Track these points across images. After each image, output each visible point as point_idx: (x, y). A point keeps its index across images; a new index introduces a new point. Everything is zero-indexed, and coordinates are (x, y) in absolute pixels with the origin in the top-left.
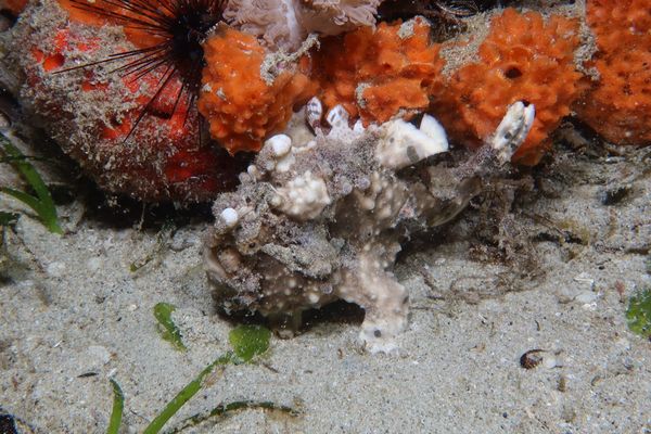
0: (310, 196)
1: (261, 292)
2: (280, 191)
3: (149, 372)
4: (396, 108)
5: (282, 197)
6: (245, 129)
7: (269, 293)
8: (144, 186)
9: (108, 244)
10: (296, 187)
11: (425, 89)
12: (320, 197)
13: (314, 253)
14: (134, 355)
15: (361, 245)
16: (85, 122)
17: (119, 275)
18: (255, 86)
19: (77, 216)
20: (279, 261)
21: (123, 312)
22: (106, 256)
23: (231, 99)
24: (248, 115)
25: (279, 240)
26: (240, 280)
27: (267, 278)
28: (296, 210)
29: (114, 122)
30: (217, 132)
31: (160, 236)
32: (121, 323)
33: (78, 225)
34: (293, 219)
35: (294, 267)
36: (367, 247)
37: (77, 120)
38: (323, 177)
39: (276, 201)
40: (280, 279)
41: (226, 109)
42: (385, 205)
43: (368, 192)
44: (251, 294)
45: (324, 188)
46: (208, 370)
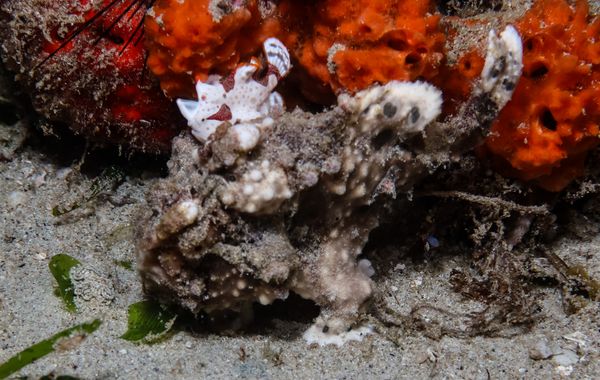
0: (268, 193)
1: (206, 293)
2: (232, 186)
3: (27, 327)
4: (369, 80)
5: (234, 194)
6: (183, 69)
7: (214, 295)
8: (84, 118)
9: (40, 180)
10: (252, 181)
11: (409, 66)
12: (279, 189)
13: (268, 254)
14: (18, 304)
15: (326, 232)
16: (21, 27)
17: (40, 217)
18: (201, 20)
19: (17, 141)
20: (227, 262)
21: (30, 258)
22: (35, 193)
23: (169, 31)
24: (187, 53)
25: (228, 241)
26: (183, 284)
27: (213, 278)
28: (251, 208)
29: (54, 34)
30: (155, 66)
31: (96, 183)
32: (23, 270)
33: (16, 151)
34: (247, 216)
35: (243, 268)
36: (334, 234)
37: (12, 23)
38: (282, 166)
39: (227, 198)
40: (228, 280)
41: (164, 41)
42: (358, 185)
43: (337, 177)
44: (194, 297)
45: (283, 181)
46: (66, 333)
